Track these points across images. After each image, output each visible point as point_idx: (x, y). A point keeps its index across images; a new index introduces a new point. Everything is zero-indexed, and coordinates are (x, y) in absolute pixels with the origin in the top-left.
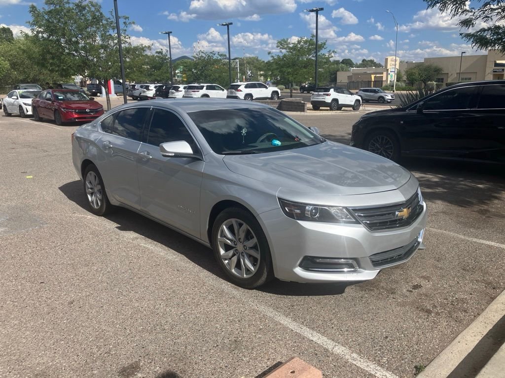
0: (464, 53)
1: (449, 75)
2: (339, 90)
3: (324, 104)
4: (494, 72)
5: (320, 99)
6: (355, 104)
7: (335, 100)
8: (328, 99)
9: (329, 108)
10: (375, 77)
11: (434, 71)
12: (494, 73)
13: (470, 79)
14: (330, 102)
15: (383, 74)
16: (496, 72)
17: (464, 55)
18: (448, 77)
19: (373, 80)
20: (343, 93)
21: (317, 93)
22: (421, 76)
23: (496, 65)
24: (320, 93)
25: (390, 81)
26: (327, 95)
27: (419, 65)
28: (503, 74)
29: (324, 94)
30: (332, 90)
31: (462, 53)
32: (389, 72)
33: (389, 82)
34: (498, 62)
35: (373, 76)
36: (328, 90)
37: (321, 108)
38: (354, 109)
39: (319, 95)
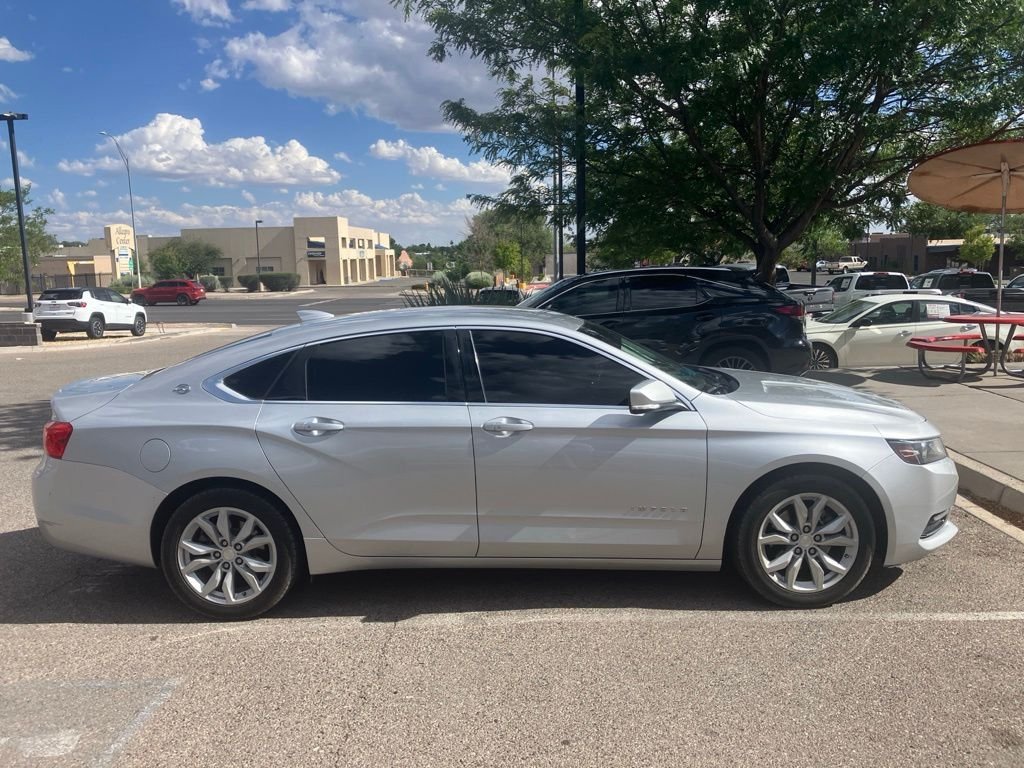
0: (260, 222)
1: (234, 261)
2: (101, 294)
3: (72, 325)
4: (309, 256)
5: (62, 314)
6: (135, 321)
7: (98, 317)
8: (83, 315)
9: (85, 334)
10: (76, 266)
11: (207, 255)
12: (311, 259)
13: (272, 269)
14: (87, 320)
15: (92, 260)
16: (312, 256)
17: (259, 225)
18: (232, 266)
19: (73, 273)
20: (109, 299)
21: (49, 302)
22: (184, 265)
23: (312, 244)
24: (58, 302)
25: (122, 275)
26: (79, 305)
27: (174, 243)
28: (324, 261)
29: (69, 304)
30: (87, 295)
31: (257, 222)
32: (117, 256)
33: (119, 276)
34: (312, 239)
35: (71, 265)
36: (78, 294)
37: (58, 335)
38: (135, 333)
39: (58, 307)
